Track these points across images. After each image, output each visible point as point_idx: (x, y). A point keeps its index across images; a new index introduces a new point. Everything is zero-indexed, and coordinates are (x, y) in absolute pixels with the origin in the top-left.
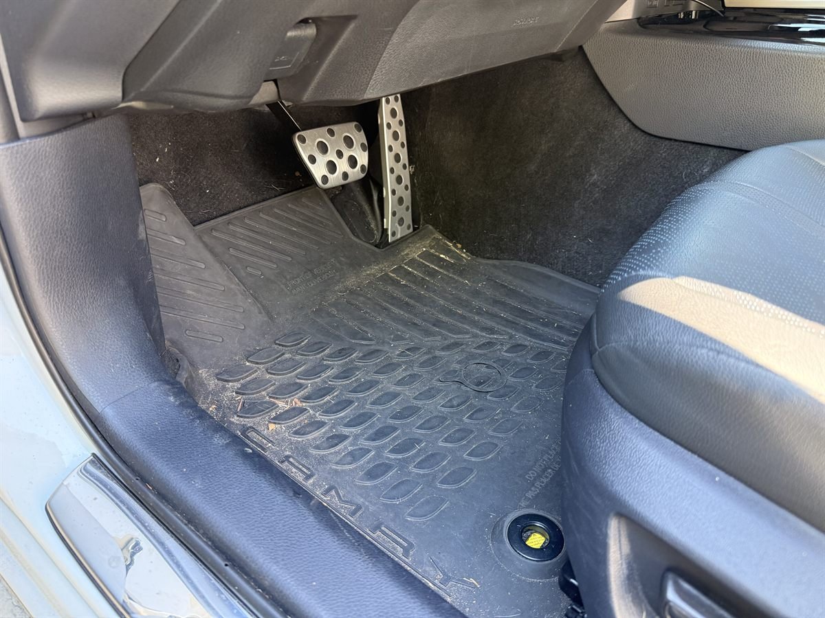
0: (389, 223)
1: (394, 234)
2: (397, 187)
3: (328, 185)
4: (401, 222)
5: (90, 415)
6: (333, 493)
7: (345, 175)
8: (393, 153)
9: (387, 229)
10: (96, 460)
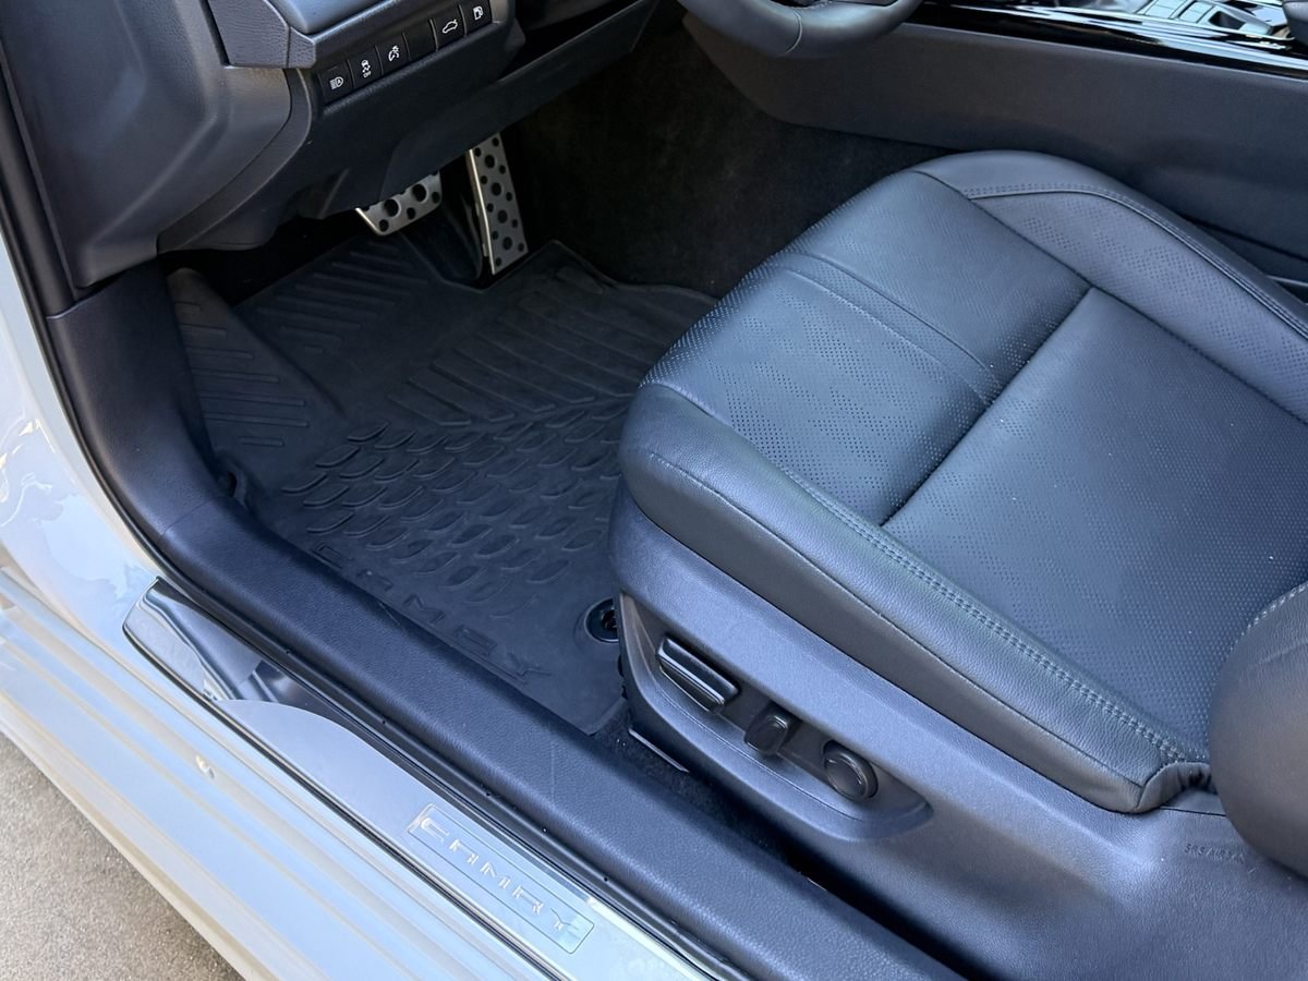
0: (489, 248)
1: (498, 262)
2: (494, 200)
3: (389, 231)
4: (507, 243)
5: (153, 539)
6: (415, 601)
7: (411, 213)
8: (482, 157)
9: (488, 258)
10: (160, 586)
